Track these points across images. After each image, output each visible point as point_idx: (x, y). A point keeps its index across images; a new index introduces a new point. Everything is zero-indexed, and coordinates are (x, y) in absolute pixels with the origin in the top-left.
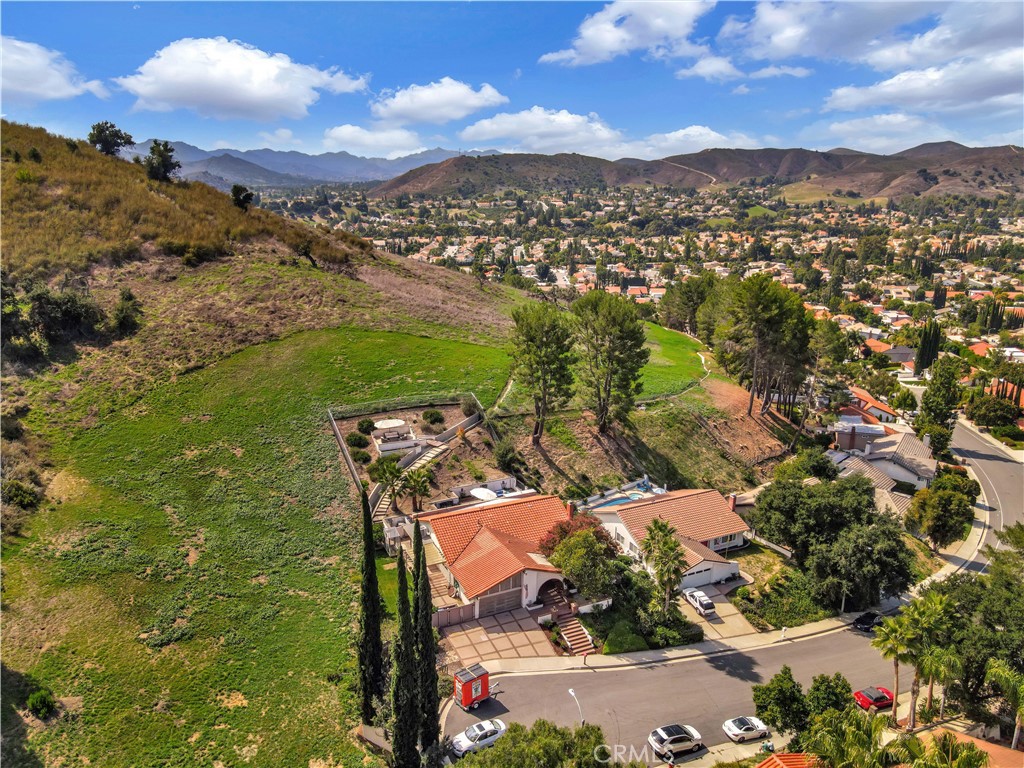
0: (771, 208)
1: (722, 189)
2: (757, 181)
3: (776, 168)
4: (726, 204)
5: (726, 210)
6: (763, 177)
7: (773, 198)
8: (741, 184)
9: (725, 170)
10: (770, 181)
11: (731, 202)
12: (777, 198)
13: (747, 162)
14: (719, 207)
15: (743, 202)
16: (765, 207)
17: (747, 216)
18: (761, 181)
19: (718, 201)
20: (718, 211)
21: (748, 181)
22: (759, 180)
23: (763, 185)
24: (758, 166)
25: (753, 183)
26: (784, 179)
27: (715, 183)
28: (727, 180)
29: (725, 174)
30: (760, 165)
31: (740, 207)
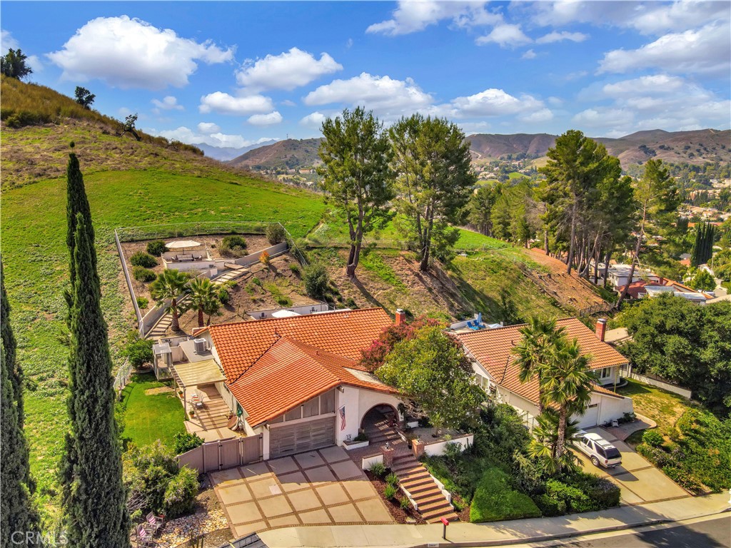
0: (525, 173)
1: (487, 161)
2: (513, 157)
3: (526, 147)
4: (492, 171)
5: (492, 175)
6: (518, 154)
7: (527, 167)
8: (501, 159)
9: (488, 149)
10: (523, 156)
11: (495, 169)
12: (530, 167)
13: (504, 144)
14: (486, 173)
15: (504, 170)
16: (520, 173)
17: (509, 178)
18: (516, 157)
19: (485, 169)
20: (485, 175)
21: (506, 157)
22: (514, 156)
23: (518, 159)
24: (512, 146)
25: (510, 158)
26: (533, 155)
27: (481, 158)
28: (490, 156)
29: (488, 152)
30: (515, 146)
31: (502, 172)
